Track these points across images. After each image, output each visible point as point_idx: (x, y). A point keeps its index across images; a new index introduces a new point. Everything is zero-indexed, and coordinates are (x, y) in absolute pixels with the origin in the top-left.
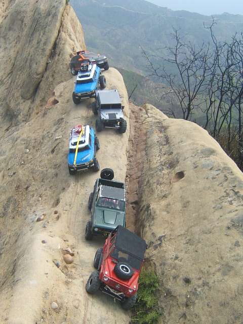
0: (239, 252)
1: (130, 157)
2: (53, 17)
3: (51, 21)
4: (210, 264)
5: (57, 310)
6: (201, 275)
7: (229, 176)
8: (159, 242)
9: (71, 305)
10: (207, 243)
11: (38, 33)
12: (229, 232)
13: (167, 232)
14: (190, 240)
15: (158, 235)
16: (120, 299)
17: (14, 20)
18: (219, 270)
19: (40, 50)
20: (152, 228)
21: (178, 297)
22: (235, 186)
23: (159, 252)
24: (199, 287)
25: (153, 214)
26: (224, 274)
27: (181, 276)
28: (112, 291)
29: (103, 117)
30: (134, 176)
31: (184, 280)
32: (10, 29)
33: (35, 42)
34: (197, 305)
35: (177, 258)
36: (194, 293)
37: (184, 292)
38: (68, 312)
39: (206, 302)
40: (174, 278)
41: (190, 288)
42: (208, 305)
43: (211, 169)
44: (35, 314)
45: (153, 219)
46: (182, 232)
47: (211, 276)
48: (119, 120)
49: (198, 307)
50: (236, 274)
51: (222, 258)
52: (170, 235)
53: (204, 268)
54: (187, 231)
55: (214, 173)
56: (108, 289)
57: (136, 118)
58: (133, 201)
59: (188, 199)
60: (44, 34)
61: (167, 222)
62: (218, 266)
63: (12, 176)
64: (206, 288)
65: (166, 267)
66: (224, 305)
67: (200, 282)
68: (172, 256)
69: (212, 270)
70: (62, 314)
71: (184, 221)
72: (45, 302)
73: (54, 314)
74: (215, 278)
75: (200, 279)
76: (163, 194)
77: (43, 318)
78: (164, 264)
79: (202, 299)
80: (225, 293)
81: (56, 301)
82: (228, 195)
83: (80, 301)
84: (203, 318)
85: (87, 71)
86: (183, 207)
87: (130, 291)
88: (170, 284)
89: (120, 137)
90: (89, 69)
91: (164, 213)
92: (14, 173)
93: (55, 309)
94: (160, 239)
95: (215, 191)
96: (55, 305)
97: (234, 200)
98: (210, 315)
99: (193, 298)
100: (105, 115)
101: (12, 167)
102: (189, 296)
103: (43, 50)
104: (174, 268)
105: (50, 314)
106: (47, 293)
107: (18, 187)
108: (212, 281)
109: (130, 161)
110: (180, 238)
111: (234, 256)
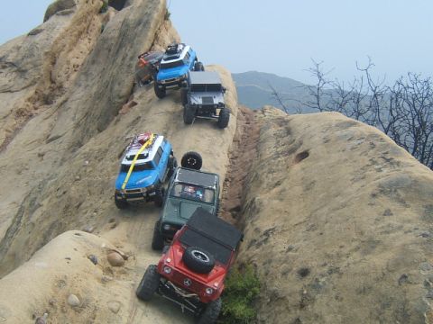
0: (391, 222)
1: (233, 158)
2: (144, 26)
3: (141, 31)
4: (343, 243)
5: (77, 308)
6: (327, 261)
7: (378, 144)
8: (264, 237)
9: (103, 305)
10: (340, 219)
11: (124, 49)
12: (374, 200)
13: (279, 224)
14: (313, 226)
15: (264, 230)
16: (193, 308)
17: (99, 51)
18: (357, 249)
19: (125, 67)
20: (255, 223)
21: (288, 298)
22: (387, 153)
23: (263, 249)
24: (323, 276)
25: (258, 207)
26: (366, 252)
27: (294, 269)
28: (177, 290)
29: (193, 101)
30: (237, 179)
31: (298, 272)
32: (93, 62)
33: (119, 60)
34: (318, 301)
35: (290, 249)
36: (316, 286)
37: (298, 288)
38: (98, 314)
39: (334, 294)
40: (284, 274)
41: (307, 281)
42: (337, 298)
43: (350, 139)
44: (33, 302)
45: (258, 212)
46: (302, 220)
47: (344, 258)
48: (218, 105)
49: (321, 304)
50: (385, 249)
51: (362, 233)
52: (283, 226)
53: (333, 250)
54: (310, 217)
55: (355, 143)
56: (171, 286)
57: (248, 119)
58: (234, 206)
59: (312, 180)
60: (131, 47)
61: (279, 211)
62: (355, 244)
63: (60, 196)
64: (335, 275)
65: (273, 264)
66: (363, 291)
67: (326, 269)
68: (283, 249)
69: (345, 251)
70: (85, 315)
71: (305, 206)
72: (56, 292)
73: (72, 313)
74: (351, 260)
75: (325, 265)
76: (276, 181)
77: (47, 312)
78: (270, 262)
79: (327, 291)
80: (365, 274)
81: (78, 295)
82: (375, 163)
83: (121, 304)
84: (328, 318)
85: (176, 52)
86: (304, 191)
87: (208, 292)
88: (276, 283)
89: (219, 132)
90: (178, 49)
91: (276, 202)
92: (64, 193)
93: (74, 306)
94: (266, 233)
95: (355, 161)
96: (74, 299)
97: (385, 167)
98: (339, 312)
99: (313, 293)
100: (197, 100)
101: (63, 186)
102: (305, 292)
103: (130, 66)
104: (285, 262)
105: (63, 311)
106: (63, 282)
107: (67, 207)
108: (345, 264)
109: (234, 163)
110: (297, 227)
111: (383, 227)
